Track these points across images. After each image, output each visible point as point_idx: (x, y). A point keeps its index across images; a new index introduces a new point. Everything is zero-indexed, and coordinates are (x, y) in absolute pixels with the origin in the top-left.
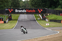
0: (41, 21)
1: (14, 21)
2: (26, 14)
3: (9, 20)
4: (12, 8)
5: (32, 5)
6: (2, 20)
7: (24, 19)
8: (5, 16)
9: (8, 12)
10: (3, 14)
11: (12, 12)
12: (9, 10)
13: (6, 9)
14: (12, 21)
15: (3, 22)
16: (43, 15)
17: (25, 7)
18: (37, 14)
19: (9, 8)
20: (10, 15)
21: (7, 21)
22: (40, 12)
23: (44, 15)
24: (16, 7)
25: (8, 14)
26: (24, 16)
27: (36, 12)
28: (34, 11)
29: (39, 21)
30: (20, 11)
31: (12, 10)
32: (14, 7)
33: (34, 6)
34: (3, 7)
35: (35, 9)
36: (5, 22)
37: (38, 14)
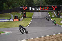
0: (56, 18)
1: (28, 19)
2: (40, 11)
3: (23, 18)
4: (26, 6)
5: (47, 2)
6: (17, 18)
7: (39, 17)
8: (19, 14)
9: (22, 10)
10: (17, 12)
11: (26, 10)
12: (23, 8)
13: (21, 7)
14: (26, 19)
15: (18, 20)
16: (57, 12)
17: (39, 4)
18: (51, 11)
19: (24, 6)
20: (24, 13)
21: (22, 19)
22: (54, 9)
23: (59, 12)
24: (30, 5)
25: (23, 12)
26: (39, 13)
27: (50, 9)
28: (48, 8)
29: (53, 18)
30: (34, 9)
31: (26, 8)
32: (28, 5)
33: (49, 4)
34: (17, 5)
35: (49, 7)
36: (20, 20)
37: (53, 11)
